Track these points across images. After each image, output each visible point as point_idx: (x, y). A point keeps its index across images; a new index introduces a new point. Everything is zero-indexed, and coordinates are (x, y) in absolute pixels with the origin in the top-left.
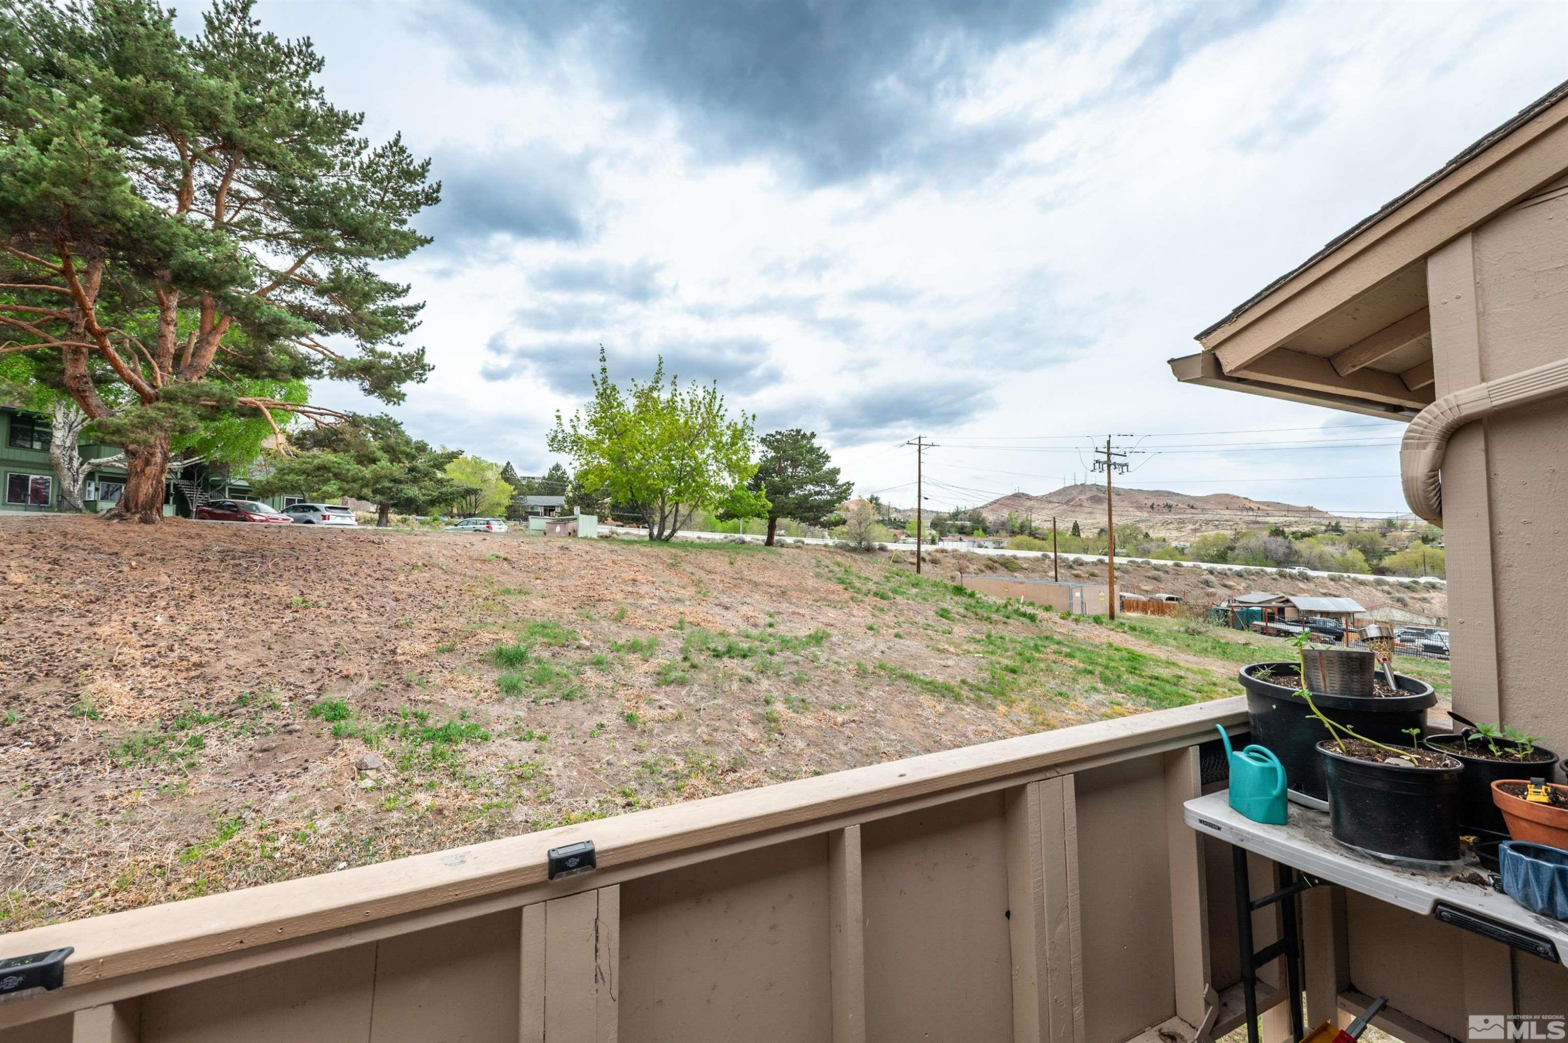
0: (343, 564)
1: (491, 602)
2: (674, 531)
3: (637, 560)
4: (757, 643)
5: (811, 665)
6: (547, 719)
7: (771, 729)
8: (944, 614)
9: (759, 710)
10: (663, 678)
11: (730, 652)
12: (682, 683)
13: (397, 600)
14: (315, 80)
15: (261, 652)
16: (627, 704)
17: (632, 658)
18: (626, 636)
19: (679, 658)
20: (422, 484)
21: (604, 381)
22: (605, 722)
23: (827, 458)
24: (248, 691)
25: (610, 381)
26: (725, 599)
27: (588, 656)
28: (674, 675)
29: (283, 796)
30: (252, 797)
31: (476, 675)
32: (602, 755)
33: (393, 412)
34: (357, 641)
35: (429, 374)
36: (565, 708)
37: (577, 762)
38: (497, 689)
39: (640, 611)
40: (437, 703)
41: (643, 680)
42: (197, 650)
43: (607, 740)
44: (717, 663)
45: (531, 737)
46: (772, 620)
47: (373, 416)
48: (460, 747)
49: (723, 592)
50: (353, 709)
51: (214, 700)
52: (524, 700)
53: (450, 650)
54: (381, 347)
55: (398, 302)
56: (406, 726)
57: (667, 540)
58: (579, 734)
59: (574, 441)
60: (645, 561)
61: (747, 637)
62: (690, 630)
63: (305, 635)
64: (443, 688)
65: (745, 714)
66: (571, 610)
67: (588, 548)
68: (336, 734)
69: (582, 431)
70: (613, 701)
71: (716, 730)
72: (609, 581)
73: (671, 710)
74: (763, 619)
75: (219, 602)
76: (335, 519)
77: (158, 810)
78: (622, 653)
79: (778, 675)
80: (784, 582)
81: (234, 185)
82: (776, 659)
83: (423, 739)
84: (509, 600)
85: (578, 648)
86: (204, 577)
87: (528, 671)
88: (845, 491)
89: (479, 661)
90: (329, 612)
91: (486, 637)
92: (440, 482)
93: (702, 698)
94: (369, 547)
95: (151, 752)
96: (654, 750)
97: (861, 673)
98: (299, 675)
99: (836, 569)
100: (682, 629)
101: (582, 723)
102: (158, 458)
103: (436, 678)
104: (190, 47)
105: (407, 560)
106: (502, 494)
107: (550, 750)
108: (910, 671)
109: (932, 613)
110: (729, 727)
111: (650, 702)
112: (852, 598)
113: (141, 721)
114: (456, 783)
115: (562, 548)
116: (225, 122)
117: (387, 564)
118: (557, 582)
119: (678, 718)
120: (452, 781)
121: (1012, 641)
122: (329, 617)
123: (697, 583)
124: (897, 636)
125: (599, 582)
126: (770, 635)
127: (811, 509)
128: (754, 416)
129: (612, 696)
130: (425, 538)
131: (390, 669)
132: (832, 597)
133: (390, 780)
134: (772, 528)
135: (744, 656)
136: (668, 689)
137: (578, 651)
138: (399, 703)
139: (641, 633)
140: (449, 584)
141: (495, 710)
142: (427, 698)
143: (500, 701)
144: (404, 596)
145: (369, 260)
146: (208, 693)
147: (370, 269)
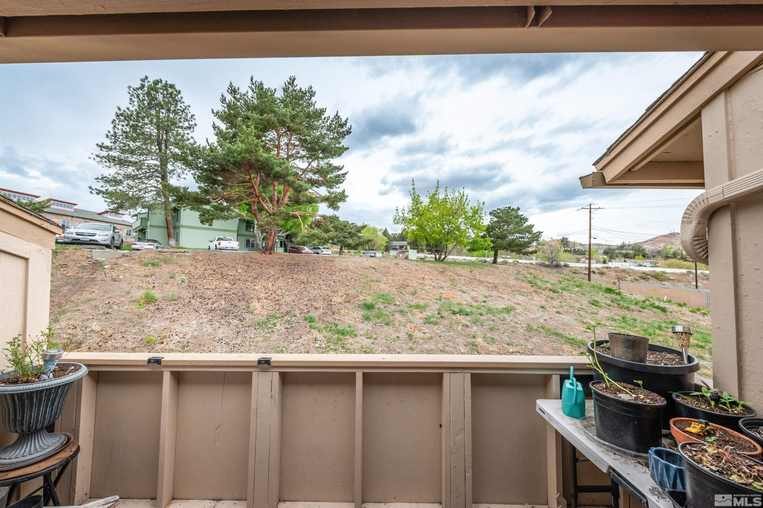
0: (320, 268)
1: (366, 285)
2: (445, 257)
3: (427, 269)
4: (475, 309)
5: (501, 322)
6: (378, 332)
7: (474, 350)
8: (594, 303)
9: (469, 340)
10: (427, 321)
11: (461, 312)
12: (435, 324)
13: (335, 282)
14: (313, 99)
15: (294, 297)
16: (410, 330)
17: (415, 311)
18: (415, 301)
19: (436, 313)
20: (353, 238)
21: (414, 193)
22: (400, 336)
23: (527, 220)
24: (289, 310)
25: (417, 193)
26: (464, 288)
27: (398, 308)
28: (432, 320)
29: (293, 345)
30: (286, 343)
31: (356, 312)
32: (396, 349)
33: (337, 213)
34: (320, 296)
35: (346, 199)
36: (386, 328)
37: (387, 350)
38: (362, 318)
39: (423, 291)
40: (342, 321)
41: (418, 320)
42: (278, 295)
43: (399, 343)
44: (454, 317)
45: (371, 338)
46: (485, 299)
47: (331, 215)
48: (347, 337)
49: (464, 285)
50: (317, 319)
51: (280, 312)
52: (371, 323)
53: (349, 302)
54: (334, 190)
55: (341, 172)
56: (331, 327)
57: (442, 261)
58: (389, 339)
59: (403, 219)
60: (430, 269)
61: (471, 306)
62: (444, 301)
63: (307, 292)
64: (344, 315)
65: (462, 341)
66: (395, 289)
67: (406, 264)
68: (311, 327)
69: (406, 215)
70: (405, 328)
71: (447, 346)
72: (413, 278)
73: (428, 335)
74: (481, 298)
75: (285, 280)
76: (325, 252)
77: (263, 343)
78: (411, 309)
79: (482, 325)
80: (497, 282)
81: (292, 142)
82: (482, 318)
83: (336, 333)
84: (372, 284)
85: (395, 305)
86: (282, 272)
87: (374, 312)
88: (537, 236)
89: (358, 307)
90: (314, 285)
91: (361, 298)
92: (359, 237)
93: (443, 331)
94: (329, 263)
95: (264, 326)
96: (418, 350)
97: (529, 329)
98: (303, 306)
99: (529, 276)
100: (440, 300)
101: (391, 335)
102: (273, 234)
103: (343, 312)
104: (280, 99)
105: (340, 267)
106: (382, 241)
107: (377, 344)
108: (560, 332)
109: (586, 302)
110: (453, 346)
111: (420, 330)
112: (534, 291)
113: (262, 316)
114: (344, 350)
115: (396, 264)
116: (287, 123)
117: (333, 269)
118: (391, 278)
119: (431, 338)
120: (343, 349)
121: (641, 322)
122: (314, 287)
123: (452, 280)
124: (558, 312)
125: (408, 278)
126: (483, 306)
127: (517, 245)
128: (484, 203)
129: (405, 326)
130: (347, 259)
131: (329, 307)
132: (523, 290)
133: (324, 346)
134: (496, 256)
135: (467, 315)
136: (429, 326)
137: (395, 306)
138: (330, 319)
139: (422, 301)
140: (352, 277)
141: (360, 326)
142: (339, 318)
143: (363, 322)
144: (337, 281)
145: (330, 159)
146: (279, 310)
147: (330, 162)
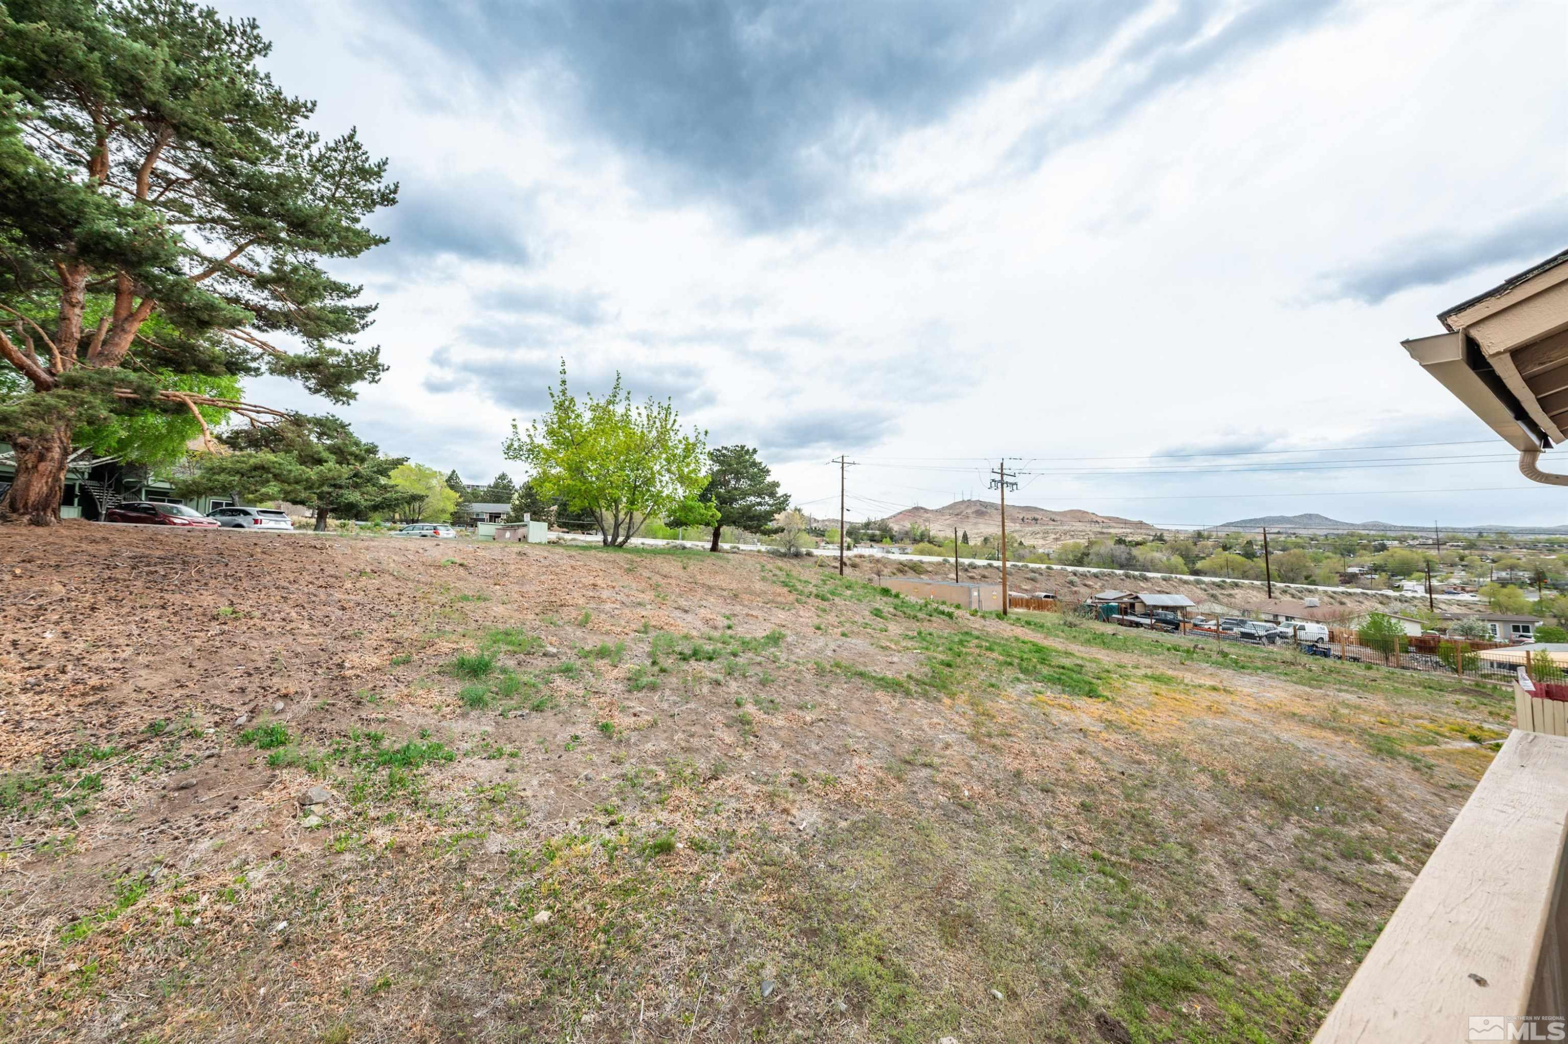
0: (280, 570)
1: (448, 609)
2: (628, 537)
3: (595, 565)
4: (719, 645)
5: (773, 666)
6: (516, 734)
7: (746, 732)
8: (877, 613)
9: (732, 713)
10: (633, 684)
11: (696, 654)
12: (653, 688)
13: (343, 609)
14: (259, 64)
15: (180, 671)
16: (601, 713)
17: (602, 664)
18: (592, 642)
19: (648, 662)
20: (364, 490)
21: (564, 392)
22: (579, 733)
23: (768, 472)
24: (162, 717)
25: (569, 394)
26: (683, 603)
27: (556, 663)
28: (645, 680)
29: (205, 844)
30: (165, 849)
31: (436, 688)
32: (580, 770)
34: (297, 655)
35: (382, 375)
36: (536, 720)
37: (553, 779)
38: (461, 703)
39: (603, 616)
40: (393, 721)
41: (614, 686)
42: (98, 670)
43: (583, 752)
44: (684, 666)
45: (501, 755)
46: (730, 623)
48: (421, 770)
49: (680, 596)
50: (294, 732)
51: (117, 730)
52: (491, 714)
53: (406, 662)
55: (348, 303)
56: (358, 749)
57: (621, 545)
58: (553, 747)
59: (529, 450)
60: (603, 566)
61: (710, 639)
62: (655, 634)
63: (235, 650)
64: (399, 705)
65: (719, 717)
66: (533, 616)
67: (546, 554)
68: (273, 764)
69: (539, 440)
70: (585, 710)
71: (692, 736)
72: (570, 586)
73: (646, 717)
74: (722, 622)
75: (128, 614)
76: (268, 523)
77: (32, 876)
78: (590, 659)
79: (745, 677)
80: (734, 586)
82: (741, 660)
83: (378, 764)
84: (468, 607)
85: (544, 655)
86: (110, 586)
87: (493, 681)
88: (783, 502)
89: (439, 673)
90: (264, 623)
91: (445, 646)
92: (384, 488)
93: (675, 703)
94: (310, 552)
95: (28, 800)
96: (633, 761)
97: (820, 672)
98: (227, 696)
99: (778, 572)
100: (646, 632)
101: (555, 736)
102: (56, 453)
103: (391, 693)
105: (353, 566)
106: (448, 501)
107: (522, 768)
108: (861, 668)
109: (867, 613)
110: (705, 732)
111: (624, 710)
112: (797, 600)
113: (16, 761)
114: (419, 814)
115: (519, 554)
117: (330, 570)
118: (517, 588)
119: (654, 724)
120: (414, 811)
121: (940, 637)
122: (264, 629)
123: (655, 587)
124: (843, 635)
125: (559, 587)
126: (731, 637)
127: (751, 518)
128: (706, 432)
129: (584, 705)
130: (373, 544)
131: (336, 685)
132: (779, 599)
133: (339, 816)
134: (716, 535)
135: (710, 659)
136: (640, 695)
137: (545, 659)
138: (350, 724)
139: (606, 638)
140: (401, 591)
141: (459, 726)
142: (381, 716)
143: (464, 715)
144: (352, 604)
145: (316, 256)
146: (111, 722)
147: (317, 265)
